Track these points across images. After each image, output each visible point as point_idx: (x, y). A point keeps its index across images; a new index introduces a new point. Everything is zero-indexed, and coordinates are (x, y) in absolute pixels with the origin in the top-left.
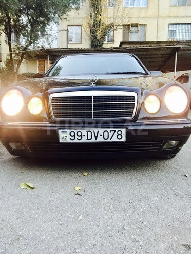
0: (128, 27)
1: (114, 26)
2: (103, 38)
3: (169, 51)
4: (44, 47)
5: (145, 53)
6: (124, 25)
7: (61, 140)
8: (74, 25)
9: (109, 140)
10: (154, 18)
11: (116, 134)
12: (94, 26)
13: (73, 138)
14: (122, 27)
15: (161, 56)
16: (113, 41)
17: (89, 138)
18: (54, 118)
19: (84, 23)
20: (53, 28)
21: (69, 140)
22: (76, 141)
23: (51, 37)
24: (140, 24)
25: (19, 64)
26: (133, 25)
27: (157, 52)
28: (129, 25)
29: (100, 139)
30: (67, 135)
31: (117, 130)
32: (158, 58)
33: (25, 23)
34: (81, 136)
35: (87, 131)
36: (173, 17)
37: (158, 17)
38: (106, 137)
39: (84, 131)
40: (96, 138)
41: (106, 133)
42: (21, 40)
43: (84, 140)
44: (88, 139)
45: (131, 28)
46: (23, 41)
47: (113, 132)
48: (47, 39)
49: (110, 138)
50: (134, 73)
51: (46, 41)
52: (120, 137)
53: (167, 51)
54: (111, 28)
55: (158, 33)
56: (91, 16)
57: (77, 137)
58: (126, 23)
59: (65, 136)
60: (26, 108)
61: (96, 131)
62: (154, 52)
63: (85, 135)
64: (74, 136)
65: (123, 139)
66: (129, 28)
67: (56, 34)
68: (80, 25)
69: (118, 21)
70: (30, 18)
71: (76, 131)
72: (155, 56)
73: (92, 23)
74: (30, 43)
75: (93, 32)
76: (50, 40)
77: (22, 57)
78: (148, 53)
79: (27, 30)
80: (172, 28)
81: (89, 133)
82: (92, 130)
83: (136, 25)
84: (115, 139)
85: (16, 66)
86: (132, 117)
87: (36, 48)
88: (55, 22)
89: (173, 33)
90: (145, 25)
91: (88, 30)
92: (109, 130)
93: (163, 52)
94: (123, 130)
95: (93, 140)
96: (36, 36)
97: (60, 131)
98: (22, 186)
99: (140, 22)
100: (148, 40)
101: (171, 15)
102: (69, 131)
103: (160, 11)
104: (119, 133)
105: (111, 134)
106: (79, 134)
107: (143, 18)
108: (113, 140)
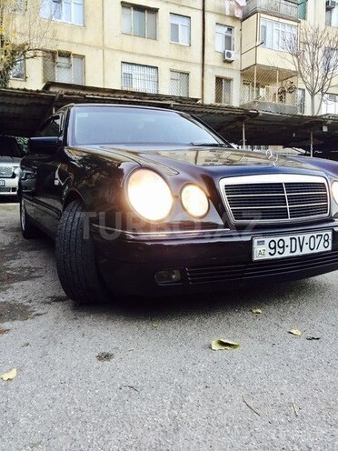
0: (53, 56)
7: (256, 258)
9: (315, 251)
10: (97, 48)
11: (323, 240)
13: (272, 252)
16: (23, 77)
17: (293, 249)
18: (236, 221)
21: (267, 256)
22: (277, 256)
24: (74, 55)
26: (62, 54)
28: (53, 53)
29: (306, 250)
30: (265, 247)
31: (324, 233)
34: (283, 247)
35: (291, 239)
36: (127, 52)
37: (103, 48)
38: (312, 246)
39: (287, 239)
40: (301, 248)
41: (312, 240)
43: (287, 253)
44: (291, 252)
45: (58, 59)
47: (319, 238)
49: (316, 247)
52: (326, 244)
55: (106, 75)
57: (278, 249)
58: (49, 48)
59: (262, 250)
61: (301, 237)
63: (288, 246)
64: (275, 248)
65: (330, 248)
66: (54, 58)
69: (35, 44)
71: (277, 239)
80: (127, 69)
81: (293, 241)
82: (296, 237)
83: (67, 55)
84: (321, 248)
86: (328, 214)
89: (128, 77)
90: (82, 57)
92: (315, 235)
94: (331, 233)
95: (298, 253)
97: (255, 241)
99: (74, 51)
100: (89, 84)
101: (125, 48)
102: (267, 240)
103: (105, 37)
104: (326, 238)
105: (317, 241)
106: (281, 244)
107: (77, 44)
108: (319, 250)
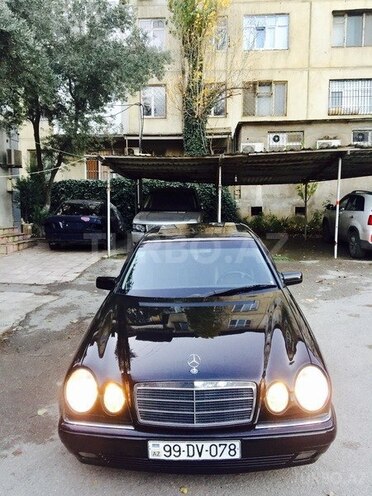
0: (253, 88)
1: (226, 90)
2: (206, 113)
7: (151, 457)
8: (152, 86)
9: (217, 458)
10: (302, 69)
11: (227, 449)
12: (189, 90)
13: (168, 454)
14: (241, 91)
16: (224, 113)
17: (191, 454)
18: (141, 421)
21: (162, 457)
22: (172, 458)
24: (275, 82)
29: (206, 456)
30: (161, 449)
31: (228, 443)
34: (179, 451)
35: (188, 445)
36: (337, 68)
37: (309, 68)
38: (214, 454)
39: (183, 445)
40: (200, 454)
41: (213, 448)
43: (184, 457)
44: (188, 456)
45: (259, 90)
47: (223, 447)
49: (219, 454)
52: (232, 453)
54: (221, 93)
55: (311, 98)
56: (184, 73)
57: (173, 452)
59: (157, 451)
61: (200, 444)
63: (185, 451)
64: (170, 451)
65: (238, 456)
66: (255, 89)
68: (163, 85)
71: (172, 444)
73: (186, 86)
75: (187, 105)
77: (60, 159)
80: (336, 87)
81: (191, 447)
82: (194, 444)
83: (269, 84)
84: (226, 456)
86: (250, 420)
89: (337, 96)
90: (285, 83)
91: (178, 99)
92: (217, 443)
94: (238, 443)
95: (196, 457)
97: (150, 444)
99: (276, 77)
101: (334, 64)
102: (162, 444)
103: (312, 56)
104: (232, 447)
105: (220, 449)
106: (177, 448)
107: (279, 70)
108: (223, 457)
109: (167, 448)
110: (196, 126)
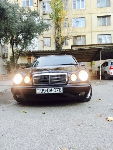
0: (75, 37)
1: (68, 37)
2: (62, 44)
3: (96, 50)
4: (31, 50)
5: (84, 51)
6: (73, 37)
7: (37, 93)
8: (46, 38)
9: (56, 92)
10: (90, 32)
11: (59, 90)
12: (57, 38)
13: (42, 92)
15: (92, 53)
16: (67, 45)
18: (34, 84)
19: (52, 36)
20: (35, 40)
21: (40, 93)
22: (43, 93)
23: (34, 45)
25: (17, 59)
26: (78, 36)
27: (90, 51)
28: (76, 36)
29: (53, 92)
30: (40, 90)
31: (59, 88)
32: (91, 53)
33: (21, 39)
34: (45, 91)
36: (100, 31)
37: (92, 32)
39: (46, 89)
40: (51, 91)
42: (18, 47)
43: (46, 92)
44: (48, 92)
45: (77, 38)
46: (20, 47)
47: (57, 89)
48: (32, 46)
50: (71, 64)
51: (31, 47)
53: (95, 50)
54: (66, 38)
56: (55, 33)
57: (43, 91)
59: (39, 91)
60: (23, 81)
61: (51, 88)
62: (88, 51)
64: (42, 91)
65: (62, 92)
66: (76, 38)
67: (37, 43)
68: (50, 38)
69: (70, 35)
70: (23, 36)
71: (43, 89)
72: (89, 53)
73: (56, 36)
74: (24, 48)
75: (57, 41)
76: (34, 46)
77: (19, 55)
78: (85, 51)
79: (22, 42)
80: (100, 37)
81: (48, 89)
83: (80, 36)
85: (16, 60)
86: (66, 83)
87: (27, 51)
88: (37, 37)
89: (100, 39)
90: (85, 36)
91: (54, 40)
92: (56, 88)
93: (94, 51)
94: (62, 88)
95: (50, 92)
96: (27, 45)
97: (37, 89)
98: (22, 112)
99: (82, 35)
100: (87, 44)
102: (40, 89)
103: (92, 28)
104: (60, 89)
105: (57, 90)
106: (44, 90)
107: (83, 32)
108: (58, 92)
109: (42, 90)
110: (59, 48)
